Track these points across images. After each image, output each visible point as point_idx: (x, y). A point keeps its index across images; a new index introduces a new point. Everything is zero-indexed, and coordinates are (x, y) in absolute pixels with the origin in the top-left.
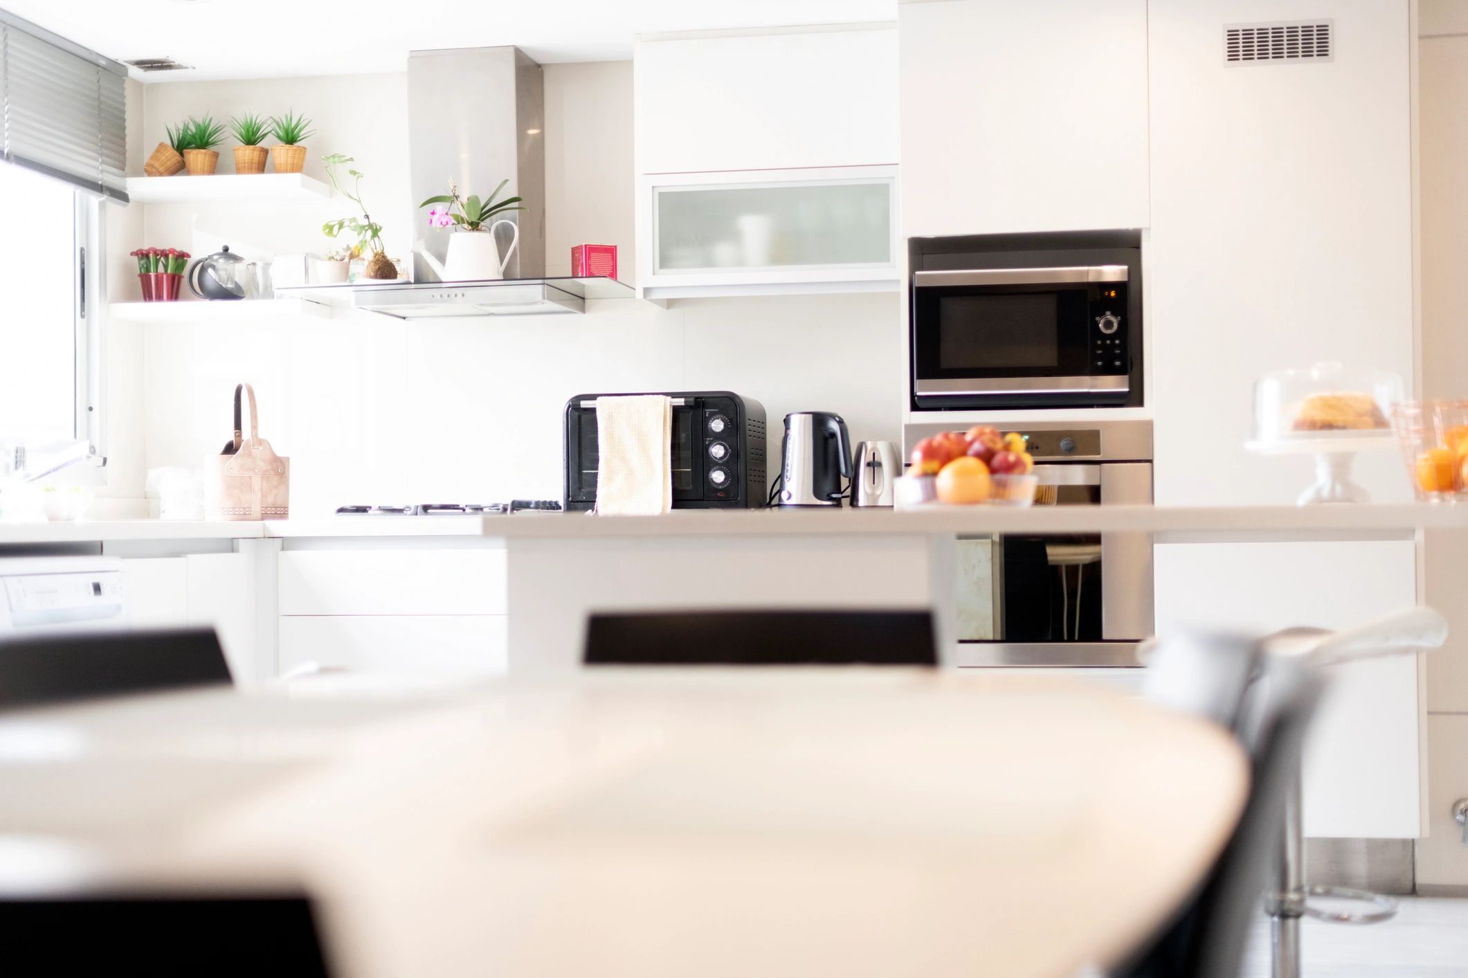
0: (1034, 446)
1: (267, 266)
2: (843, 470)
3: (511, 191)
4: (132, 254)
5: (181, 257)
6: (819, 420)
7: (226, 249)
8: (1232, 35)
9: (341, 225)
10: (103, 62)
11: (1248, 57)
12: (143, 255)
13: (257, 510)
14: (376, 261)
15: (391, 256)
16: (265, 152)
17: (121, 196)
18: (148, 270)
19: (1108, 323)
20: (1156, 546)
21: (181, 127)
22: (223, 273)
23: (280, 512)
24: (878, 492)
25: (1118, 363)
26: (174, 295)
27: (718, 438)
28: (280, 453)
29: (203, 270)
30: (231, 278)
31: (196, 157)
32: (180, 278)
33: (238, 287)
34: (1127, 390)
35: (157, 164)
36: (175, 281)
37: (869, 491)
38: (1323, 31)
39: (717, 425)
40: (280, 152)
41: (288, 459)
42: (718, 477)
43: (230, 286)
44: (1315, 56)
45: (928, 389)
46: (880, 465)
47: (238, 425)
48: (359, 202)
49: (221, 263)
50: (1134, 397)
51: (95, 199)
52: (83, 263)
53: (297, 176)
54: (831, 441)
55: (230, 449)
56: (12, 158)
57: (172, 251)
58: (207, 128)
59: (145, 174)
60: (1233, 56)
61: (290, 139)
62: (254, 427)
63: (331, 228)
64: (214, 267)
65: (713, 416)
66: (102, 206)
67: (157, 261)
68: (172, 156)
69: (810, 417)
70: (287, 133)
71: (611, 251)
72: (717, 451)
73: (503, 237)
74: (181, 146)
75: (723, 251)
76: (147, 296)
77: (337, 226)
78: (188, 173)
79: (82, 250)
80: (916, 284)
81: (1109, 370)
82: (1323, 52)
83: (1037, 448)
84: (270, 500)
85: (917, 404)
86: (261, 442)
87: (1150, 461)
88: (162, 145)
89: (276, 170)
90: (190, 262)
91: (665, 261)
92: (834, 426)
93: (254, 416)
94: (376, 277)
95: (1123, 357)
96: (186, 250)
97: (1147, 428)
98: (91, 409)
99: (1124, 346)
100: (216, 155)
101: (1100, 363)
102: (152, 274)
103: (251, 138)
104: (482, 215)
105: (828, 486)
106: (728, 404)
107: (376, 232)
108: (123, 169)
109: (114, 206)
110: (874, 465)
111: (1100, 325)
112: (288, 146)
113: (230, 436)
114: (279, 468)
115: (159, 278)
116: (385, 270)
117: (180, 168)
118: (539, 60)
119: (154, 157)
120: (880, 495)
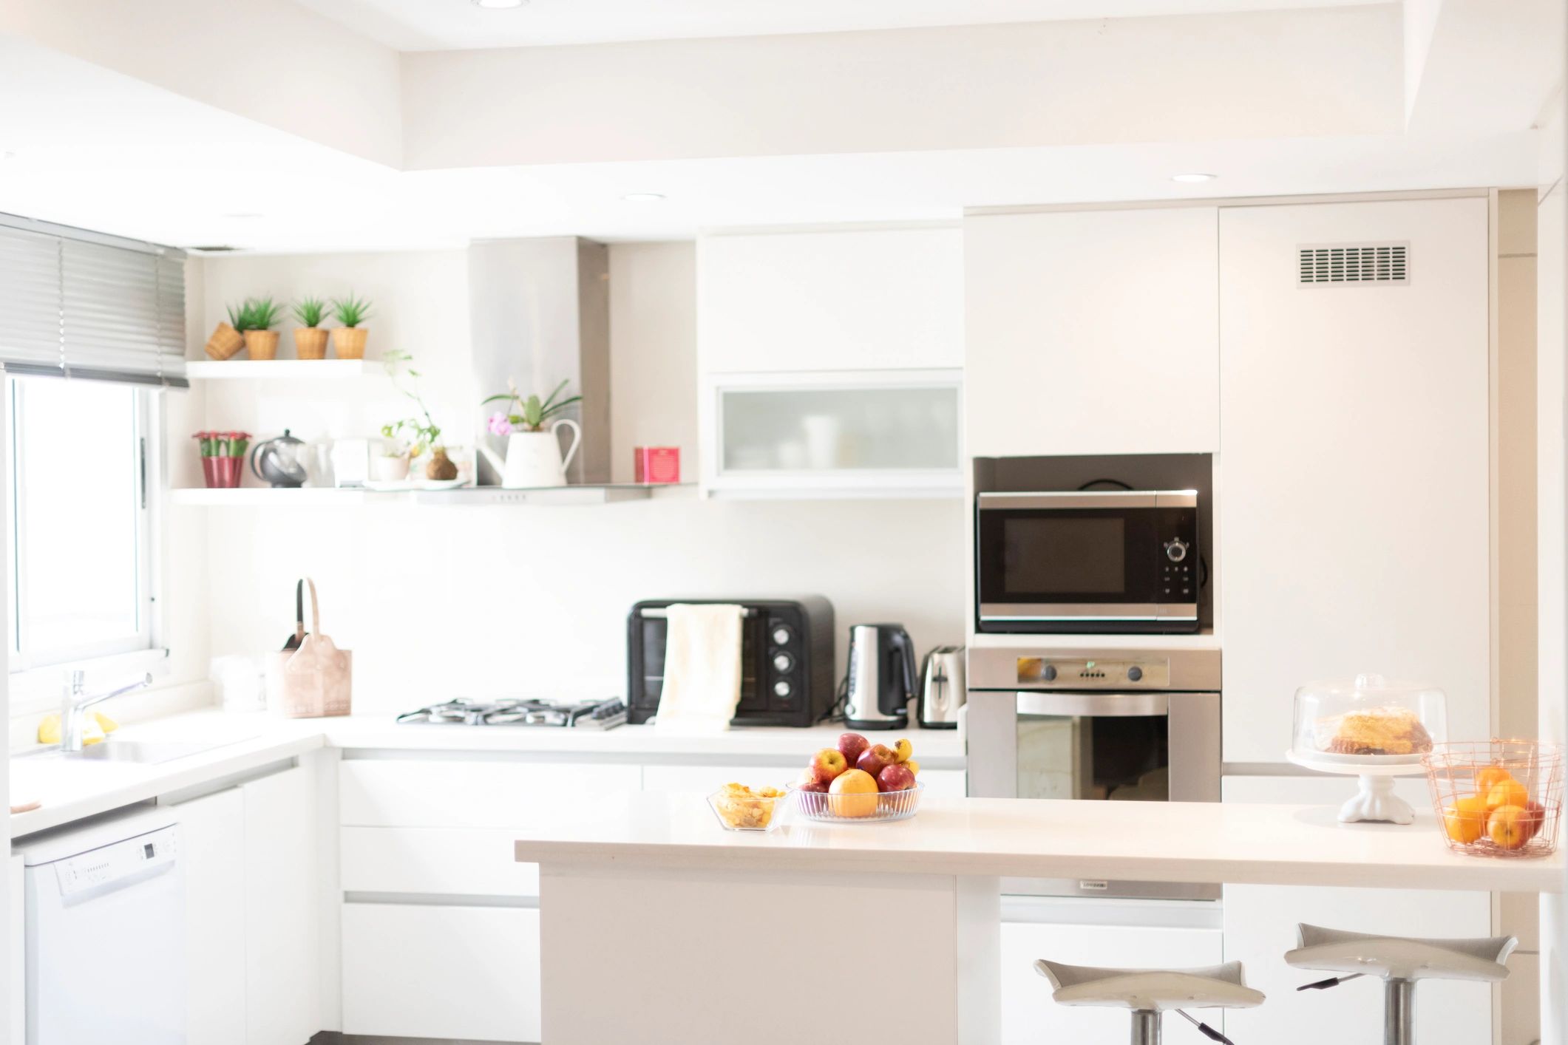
0: (1100, 674)
1: (328, 451)
2: (908, 687)
3: (575, 388)
4: (195, 436)
5: (242, 439)
6: (885, 634)
7: (288, 432)
8: (1306, 255)
9: (400, 424)
10: (161, 251)
11: (1322, 278)
12: (205, 438)
13: (319, 707)
14: (436, 461)
15: (453, 457)
16: (326, 333)
17: (181, 382)
18: (209, 454)
19: (1177, 550)
20: (1223, 778)
21: (242, 307)
22: (284, 458)
23: (341, 709)
24: (943, 708)
25: (1186, 591)
26: (236, 483)
27: (782, 649)
28: (341, 646)
29: (265, 455)
30: (293, 462)
31: (257, 339)
32: (241, 461)
33: (301, 470)
34: (1195, 618)
35: (217, 345)
36: (237, 463)
37: (935, 707)
38: (1400, 252)
39: (781, 637)
40: (342, 336)
41: (350, 652)
42: (782, 689)
43: (292, 470)
44: (1391, 279)
45: (993, 613)
46: (945, 679)
47: (300, 618)
48: (419, 399)
49: (282, 446)
50: (1203, 624)
51: (155, 392)
52: (143, 453)
53: (356, 364)
54: (896, 656)
55: (293, 643)
56: (68, 372)
57: (233, 434)
58: (267, 306)
59: (207, 356)
60: (1306, 278)
61: (351, 322)
62: (316, 623)
63: (390, 429)
64: (275, 451)
65: (777, 626)
66: (162, 396)
67: (219, 443)
68: (231, 336)
69: (874, 632)
70: (347, 313)
71: (674, 453)
72: (782, 663)
73: (564, 435)
74: (243, 326)
75: (788, 451)
76: (210, 484)
77: (396, 426)
78: (248, 357)
79: (142, 440)
80: (980, 506)
81: (1177, 598)
82: (1400, 275)
83: (1103, 675)
84: (333, 695)
85: (981, 627)
86: (322, 638)
87: (1220, 692)
88: (222, 326)
89: (339, 356)
90: (252, 443)
91: (729, 460)
92: (898, 639)
93: (316, 612)
94: (436, 478)
95: (1192, 584)
96: (248, 431)
97: (1216, 658)
98: (153, 599)
99: (1191, 574)
100: (277, 335)
101: (1168, 591)
102: (214, 459)
103: (313, 320)
104: (542, 414)
105: (893, 700)
106: (791, 613)
107: (434, 432)
108: (182, 354)
109: (175, 394)
110: (940, 679)
111: (1168, 552)
112: (349, 330)
113: (293, 629)
114: (341, 661)
115: (220, 462)
116: (445, 470)
117: (239, 351)
118: (603, 241)
119: (214, 338)
120: (945, 711)
